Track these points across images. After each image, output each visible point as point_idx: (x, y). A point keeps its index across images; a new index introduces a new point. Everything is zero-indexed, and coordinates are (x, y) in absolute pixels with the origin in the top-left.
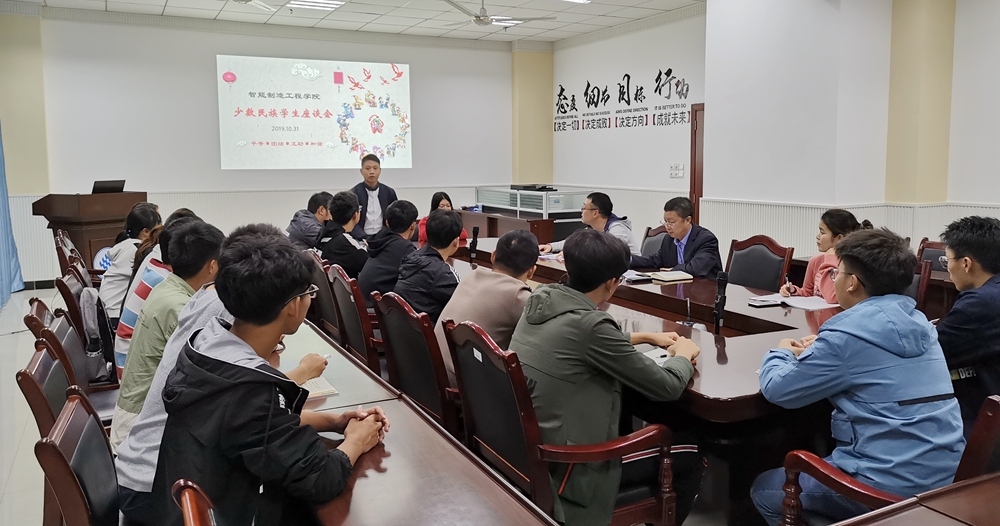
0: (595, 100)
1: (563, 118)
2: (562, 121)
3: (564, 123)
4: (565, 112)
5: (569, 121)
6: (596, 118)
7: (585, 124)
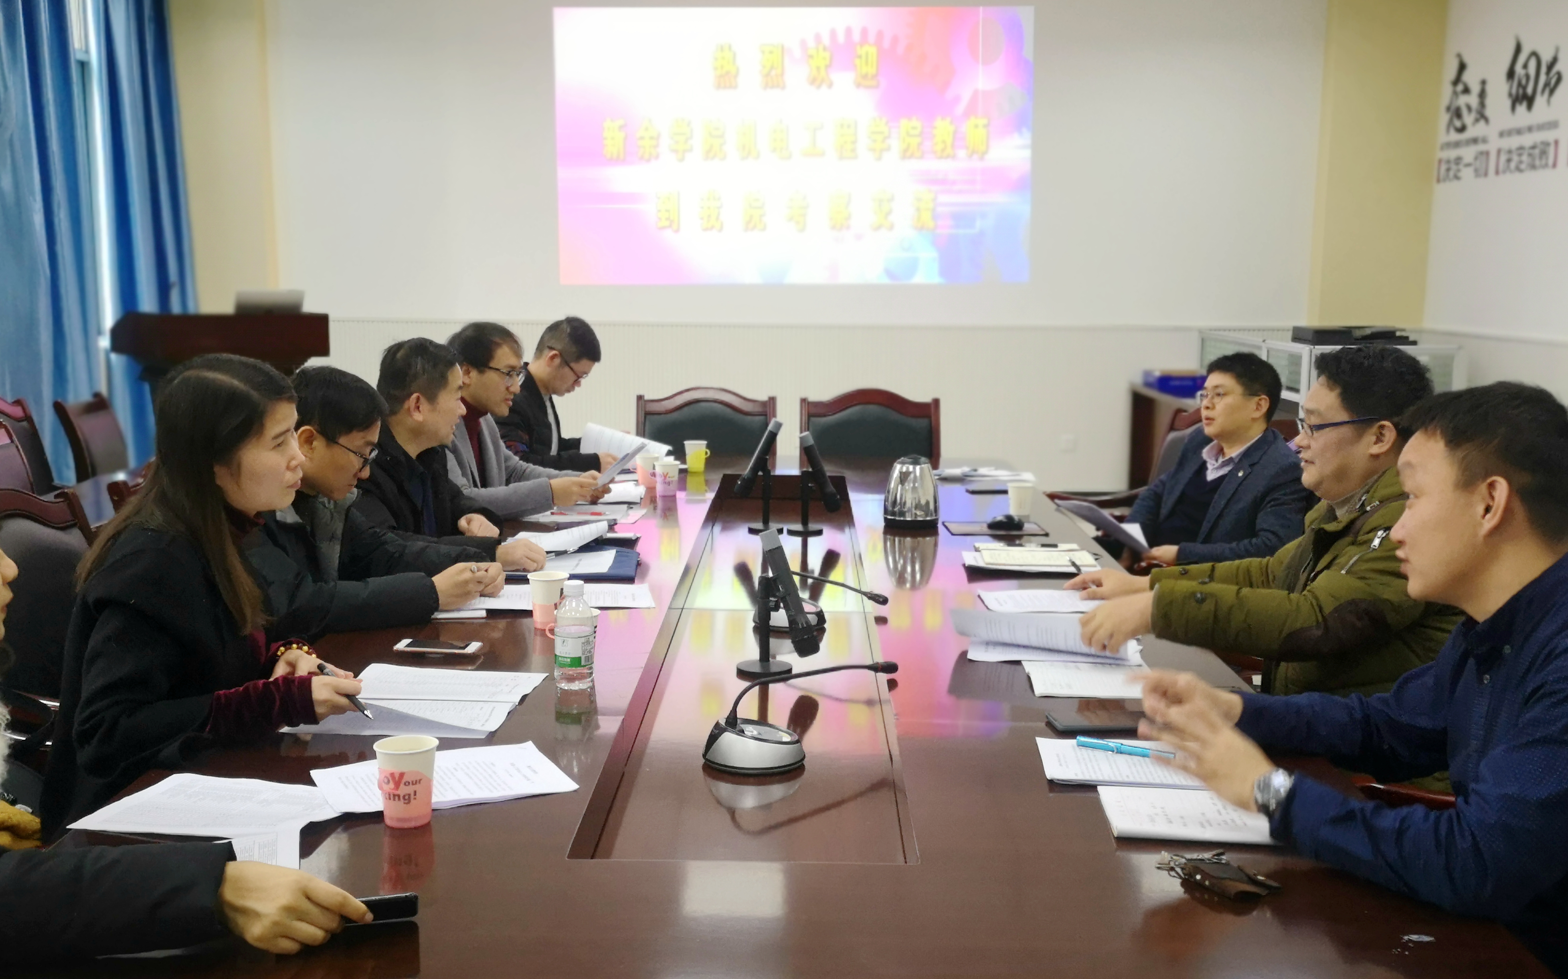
0: (1529, 90)
1: (1457, 144)
2: (1452, 154)
3: (1458, 160)
4: (1462, 129)
5: (1468, 153)
6: (1527, 140)
7: (1503, 158)
